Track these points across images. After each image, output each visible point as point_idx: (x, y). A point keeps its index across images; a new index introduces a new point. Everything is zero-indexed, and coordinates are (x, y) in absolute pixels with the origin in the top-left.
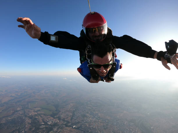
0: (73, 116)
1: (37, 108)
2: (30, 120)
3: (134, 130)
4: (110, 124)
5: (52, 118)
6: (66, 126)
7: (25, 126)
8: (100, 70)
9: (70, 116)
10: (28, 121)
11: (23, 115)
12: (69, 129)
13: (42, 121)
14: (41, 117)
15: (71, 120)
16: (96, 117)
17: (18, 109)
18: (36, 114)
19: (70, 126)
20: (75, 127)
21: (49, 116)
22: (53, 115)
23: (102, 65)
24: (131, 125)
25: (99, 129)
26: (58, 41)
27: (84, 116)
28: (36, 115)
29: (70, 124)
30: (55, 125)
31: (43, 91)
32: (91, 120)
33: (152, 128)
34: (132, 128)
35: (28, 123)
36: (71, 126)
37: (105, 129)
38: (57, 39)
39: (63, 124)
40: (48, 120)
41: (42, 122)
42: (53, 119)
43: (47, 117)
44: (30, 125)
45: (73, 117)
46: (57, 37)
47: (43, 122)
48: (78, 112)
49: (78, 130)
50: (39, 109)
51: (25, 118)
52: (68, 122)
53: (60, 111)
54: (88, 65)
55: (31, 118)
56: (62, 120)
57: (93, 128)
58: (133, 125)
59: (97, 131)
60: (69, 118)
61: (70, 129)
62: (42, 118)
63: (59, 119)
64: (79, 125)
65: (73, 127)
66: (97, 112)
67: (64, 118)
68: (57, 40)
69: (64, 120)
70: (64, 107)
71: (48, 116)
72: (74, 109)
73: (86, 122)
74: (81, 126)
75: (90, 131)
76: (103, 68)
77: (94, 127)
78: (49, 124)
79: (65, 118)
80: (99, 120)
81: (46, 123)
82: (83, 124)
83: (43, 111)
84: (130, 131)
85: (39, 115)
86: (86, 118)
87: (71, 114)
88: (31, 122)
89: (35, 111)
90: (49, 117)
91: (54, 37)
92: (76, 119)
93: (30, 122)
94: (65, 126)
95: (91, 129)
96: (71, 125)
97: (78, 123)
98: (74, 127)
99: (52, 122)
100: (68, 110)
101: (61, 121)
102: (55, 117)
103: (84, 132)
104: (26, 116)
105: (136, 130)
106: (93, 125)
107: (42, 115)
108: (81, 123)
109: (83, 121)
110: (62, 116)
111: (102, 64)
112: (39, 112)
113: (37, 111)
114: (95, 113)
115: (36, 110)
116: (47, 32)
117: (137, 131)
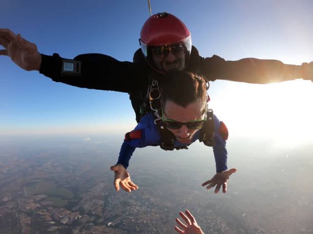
0: (105, 205)
1: (39, 196)
2: (29, 218)
3: (214, 221)
4: (172, 215)
5: (69, 212)
6: (96, 223)
7: (21, 230)
8: (179, 132)
9: (101, 205)
10: (25, 220)
11: (14, 211)
12: (100, 228)
13: (50, 219)
14: (48, 211)
15: (103, 212)
16: (147, 204)
17: (5, 199)
18: (38, 207)
19: (102, 224)
20: (111, 225)
21: (63, 209)
22: (69, 207)
23: (183, 124)
24: (208, 212)
25: (153, 224)
26: (80, 72)
27: (126, 204)
28: (39, 209)
29: (101, 220)
30: (75, 223)
31: (49, 163)
32: (138, 210)
33: (244, 215)
34: (210, 218)
35: (26, 224)
36: (104, 224)
37: (164, 223)
38: (78, 67)
39: (88, 222)
40: (61, 215)
41: (50, 221)
42: (70, 214)
43: (60, 210)
44: (29, 228)
45: (107, 208)
46: (78, 64)
47: (53, 221)
48: (114, 198)
49: (117, 229)
50: (43, 196)
51: (19, 216)
52: (98, 217)
53: (82, 199)
54: (156, 122)
55: (29, 214)
56: (86, 214)
57: (142, 223)
58: (212, 213)
59: (150, 228)
60: (100, 209)
61: (104, 228)
62: (50, 213)
63: (82, 212)
64: (118, 221)
65: (107, 225)
66: (147, 196)
67: (90, 211)
68: (78, 71)
69: (90, 214)
70: (89, 190)
71: (60, 208)
72: (107, 193)
73: (130, 214)
74: (122, 222)
75: (138, 229)
76: (186, 130)
77: (145, 222)
78: (65, 223)
79: (92, 209)
80: (151, 208)
81: (58, 223)
82: (124, 218)
83: (51, 200)
84: (208, 223)
85: (44, 207)
86: (129, 207)
87: (103, 202)
88: (32, 223)
89: (35, 202)
90: (63, 211)
91: (72, 64)
92: (112, 211)
93: (29, 222)
94: (93, 224)
95: (141, 225)
96: (104, 221)
97: (117, 216)
98: (109, 224)
99: (69, 218)
100: (96, 195)
101: (85, 216)
102: (74, 209)
103: (128, 232)
104: (20, 212)
105: (218, 221)
106: (142, 219)
107: (49, 208)
108: (121, 217)
109: (123, 212)
110: (86, 207)
111: (184, 121)
112: (44, 203)
113: (39, 202)
114: (143, 197)
115: (38, 199)
116: (57, 54)
117: (220, 222)
